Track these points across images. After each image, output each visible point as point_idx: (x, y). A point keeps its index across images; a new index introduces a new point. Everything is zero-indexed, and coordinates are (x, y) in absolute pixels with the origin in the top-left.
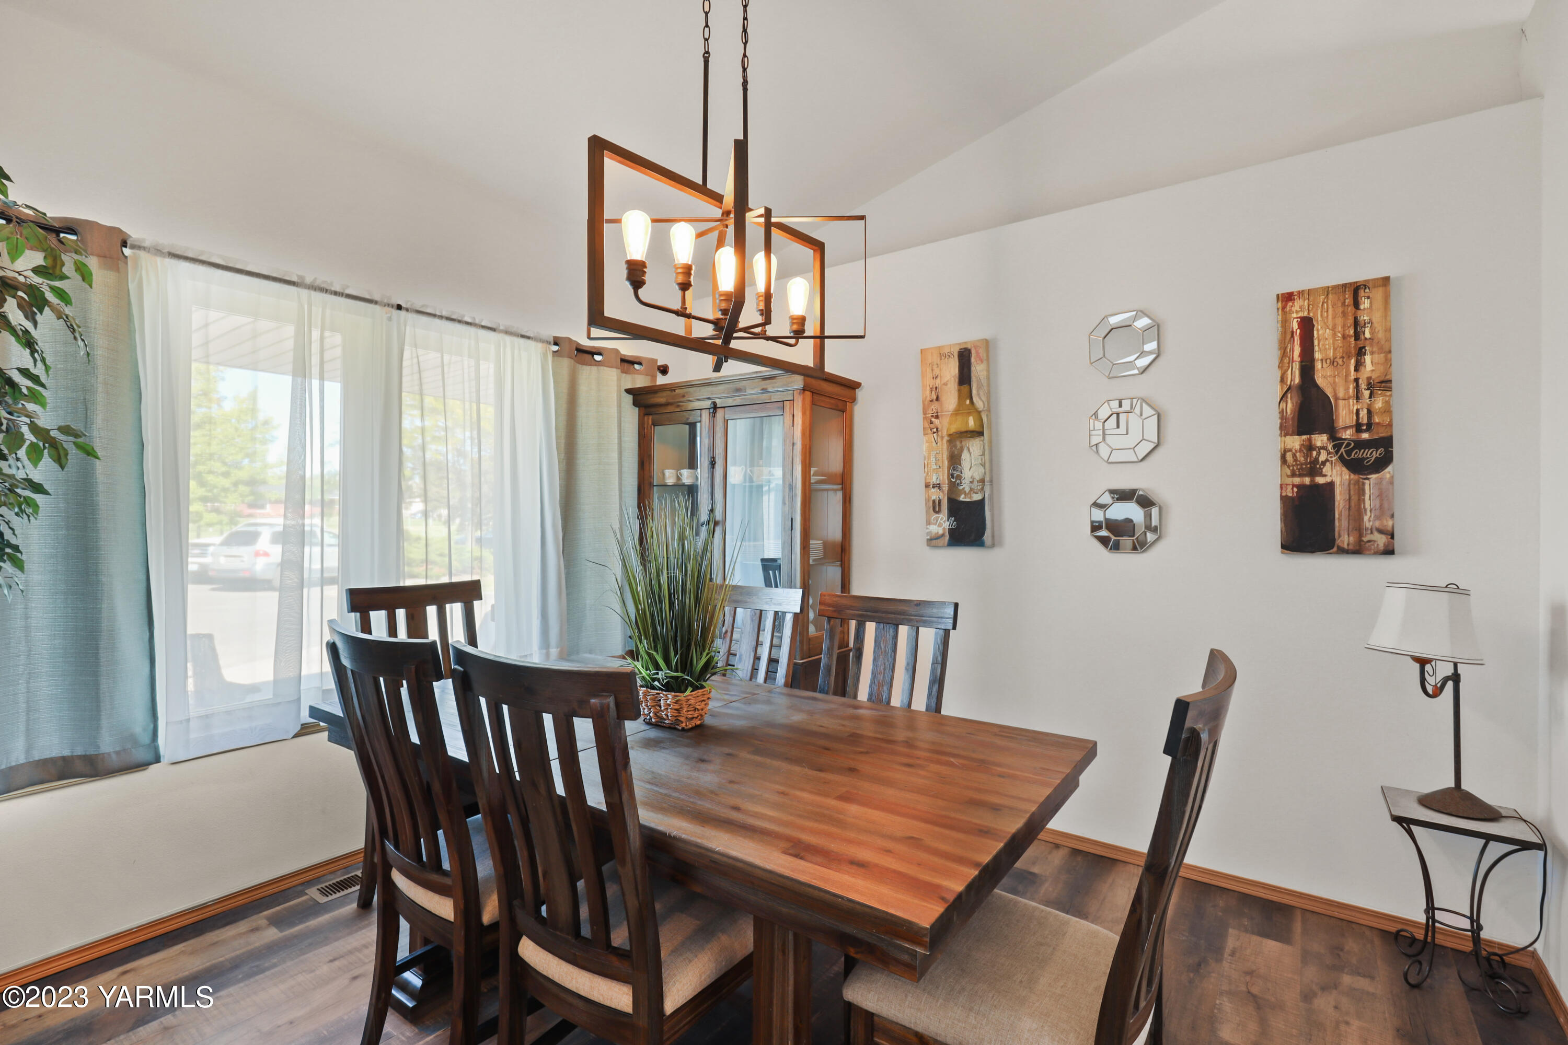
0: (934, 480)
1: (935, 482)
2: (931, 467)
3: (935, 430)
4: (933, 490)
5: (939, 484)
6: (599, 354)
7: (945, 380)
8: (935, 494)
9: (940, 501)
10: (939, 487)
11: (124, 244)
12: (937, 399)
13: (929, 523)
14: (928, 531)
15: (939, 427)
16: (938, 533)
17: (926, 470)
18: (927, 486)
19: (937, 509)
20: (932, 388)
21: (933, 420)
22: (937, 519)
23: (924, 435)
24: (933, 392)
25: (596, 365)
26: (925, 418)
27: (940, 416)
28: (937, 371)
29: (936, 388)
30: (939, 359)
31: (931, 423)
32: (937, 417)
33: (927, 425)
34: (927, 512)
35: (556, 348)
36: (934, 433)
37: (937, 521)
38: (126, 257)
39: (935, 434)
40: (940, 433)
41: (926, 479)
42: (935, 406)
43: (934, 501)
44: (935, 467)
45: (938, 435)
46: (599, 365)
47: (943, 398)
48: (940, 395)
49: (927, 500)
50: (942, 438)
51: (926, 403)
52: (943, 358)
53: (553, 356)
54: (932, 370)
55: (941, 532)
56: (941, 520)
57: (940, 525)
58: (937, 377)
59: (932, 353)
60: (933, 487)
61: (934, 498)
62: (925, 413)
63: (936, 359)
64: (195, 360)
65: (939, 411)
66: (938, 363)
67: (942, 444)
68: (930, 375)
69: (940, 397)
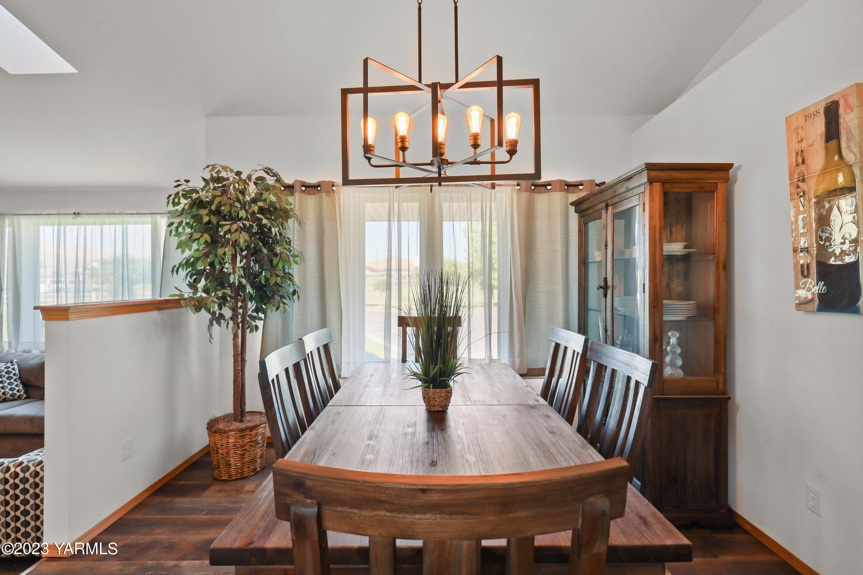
0: (803, 243)
1: (803, 246)
2: (798, 231)
3: (802, 194)
4: (801, 254)
5: (807, 248)
6: (550, 185)
7: (810, 142)
8: (803, 259)
9: (808, 265)
10: (807, 251)
11: (333, 186)
12: (803, 162)
13: (797, 288)
14: (796, 295)
15: (806, 190)
16: (807, 297)
17: (794, 235)
18: (795, 250)
19: (806, 273)
20: (797, 153)
21: (800, 184)
22: (805, 283)
23: (791, 200)
24: (799, 156)
25: (548, 192)
26: (791, 184)
27: (806, 180)
28: (802, 134)
29: (802, 151)
30: (804, 121)
31: (798, 187)
32: (803, 180)
33: (793, 190)
34: (796, 276)
35: (518, 188)
36: (801, 197)
37: (805, 286)
38: (334, 191)
39: (802, 199)
40: (807, 196)
41: (793, 244)
42: (802, 168)
43: (802, 266)
44: (802, 231)
45: (804, 199)
46: (550, 192)
47: (809, 161)
48: (805, 158)
49: (796, 264)
50: (810, 200)
51: (792, 168)
52: (808, 119)
53: (517, 192)
54: (797, 134)
55: (810, 296)
56: (810, 284)
57: (809, 290)
58: (802, 140)
59: (797, 118)
60: (801, 252)
61: (802, 262)
62: (791, 179)
63: (801, 122)
64: (367, 221)
65: (805, 173)
66: (804, 126)
67: (810, 207)
68: (795, 140)
69: (806, 160)
